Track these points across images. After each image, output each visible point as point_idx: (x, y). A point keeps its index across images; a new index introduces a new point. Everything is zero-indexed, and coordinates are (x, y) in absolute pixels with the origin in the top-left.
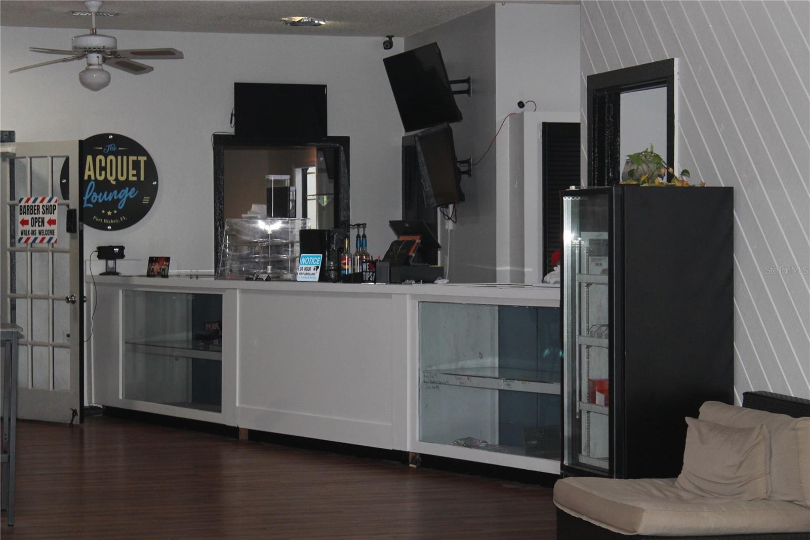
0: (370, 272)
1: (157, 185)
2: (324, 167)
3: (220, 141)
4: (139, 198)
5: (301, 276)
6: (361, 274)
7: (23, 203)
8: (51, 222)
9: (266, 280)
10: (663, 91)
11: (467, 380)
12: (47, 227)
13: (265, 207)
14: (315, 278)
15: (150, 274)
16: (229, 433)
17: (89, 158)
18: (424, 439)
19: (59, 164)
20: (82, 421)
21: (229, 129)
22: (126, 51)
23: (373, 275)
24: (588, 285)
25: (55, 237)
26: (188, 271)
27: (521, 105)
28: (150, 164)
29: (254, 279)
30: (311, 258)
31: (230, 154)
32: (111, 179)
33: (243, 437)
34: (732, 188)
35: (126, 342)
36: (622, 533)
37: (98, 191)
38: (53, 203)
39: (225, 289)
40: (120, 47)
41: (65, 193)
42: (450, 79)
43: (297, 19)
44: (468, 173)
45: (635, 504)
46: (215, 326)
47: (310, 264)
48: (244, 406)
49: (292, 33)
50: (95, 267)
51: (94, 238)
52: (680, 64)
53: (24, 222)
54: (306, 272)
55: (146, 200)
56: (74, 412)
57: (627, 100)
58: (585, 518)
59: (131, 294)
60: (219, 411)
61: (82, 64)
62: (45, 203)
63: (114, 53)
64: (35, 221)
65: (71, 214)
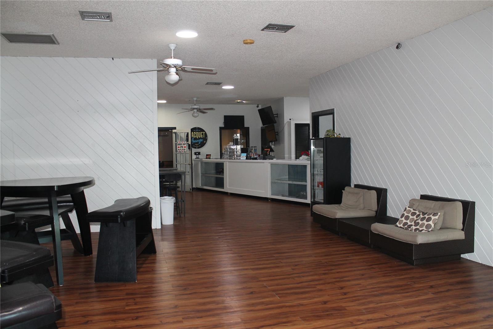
1: (207, 139)
2: (242, 134)
3: (221, 129)
4: (203, 141)
5: (242, 158)
6: (256, 158)
7: (178, 143)
8: (185, 147)
9: (234, 159)
10: (332, 116)
12: (184, 148)
13: (233, 143)
14: (245, 159)
15: (207, 158)
16: (226, 194)
17: (192, 133)
18: (272, 195)
19: (186, 134)
20: (192, 191)
21: (223, 126)
22: (202, 109)
24: (317, 160)
25: (186, 150)
26: (215, 157)
27: (290, 119)
28: (206, 134)
29: (231, 159)
30: (244, 154)
31: (223, 131)
32: (197, 137)
33: (229, 194)
34: (350, 138)
35: (201, 173)
36: (332, 218)
37: (194, 140)
38: (185, 143)
39: (224, 162)
40: (201, 108)
41: (187, 140)
42: (274, 114)
43: (239, 101)
44: (278, 135)
45: (335, 211)
46: (222, 170)
47: (244, 156)
48: (230, 188)
49: (238, 104)
50: (194, 157)
51: (194, 150)
52: (336, 110)
53: (179, 147)
55: (205, 142)
56: (191, 189)
57: (321, 118)
58: (321, 214)
59: (202, 162)
60: (224, 189)
61: (192, 112)
62: (183, 143)
63: (200, 109)
64: (181, 147)
65: (189, 145)
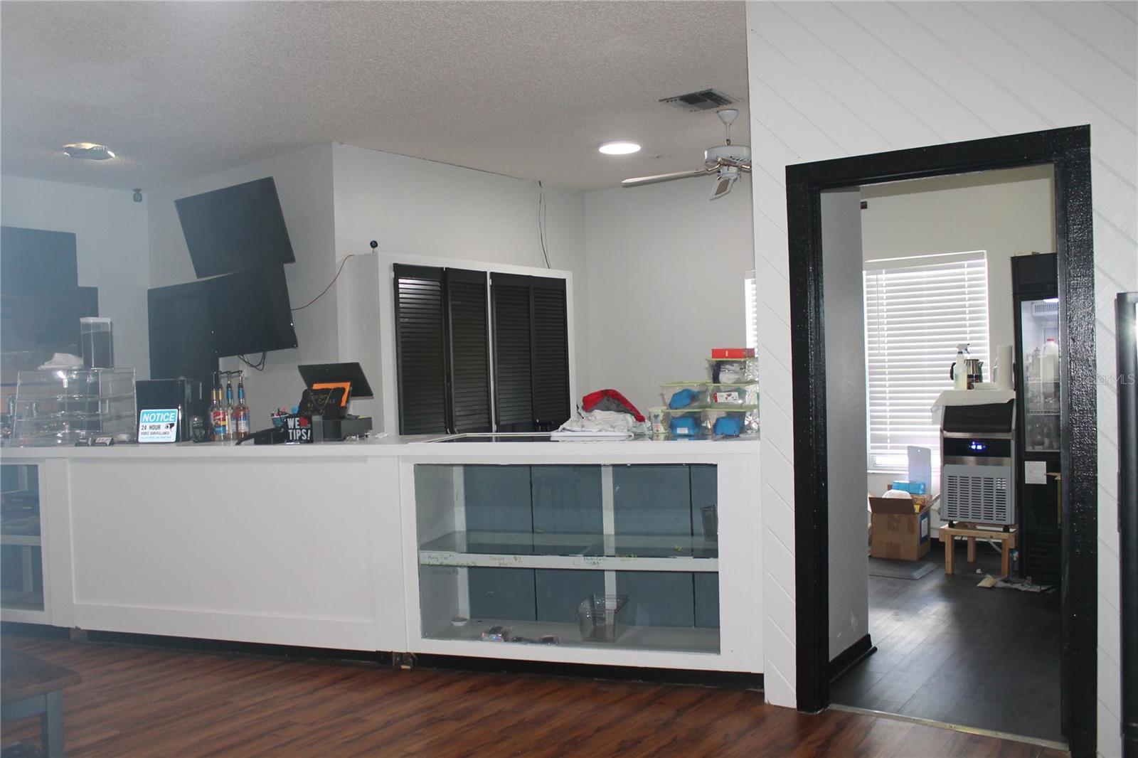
0: (301, 430)
5: (143, 436)
9: (110, 445)
11: (514, 560)
14: (170, 437)
23: (307, 433)
27: (374, 244)
29: (89, 443)
30: (158, 414)
39: (43, 459)
47: (159, 421)
48: (84, 603)
54: (152, 431)
60: (41, 608)
